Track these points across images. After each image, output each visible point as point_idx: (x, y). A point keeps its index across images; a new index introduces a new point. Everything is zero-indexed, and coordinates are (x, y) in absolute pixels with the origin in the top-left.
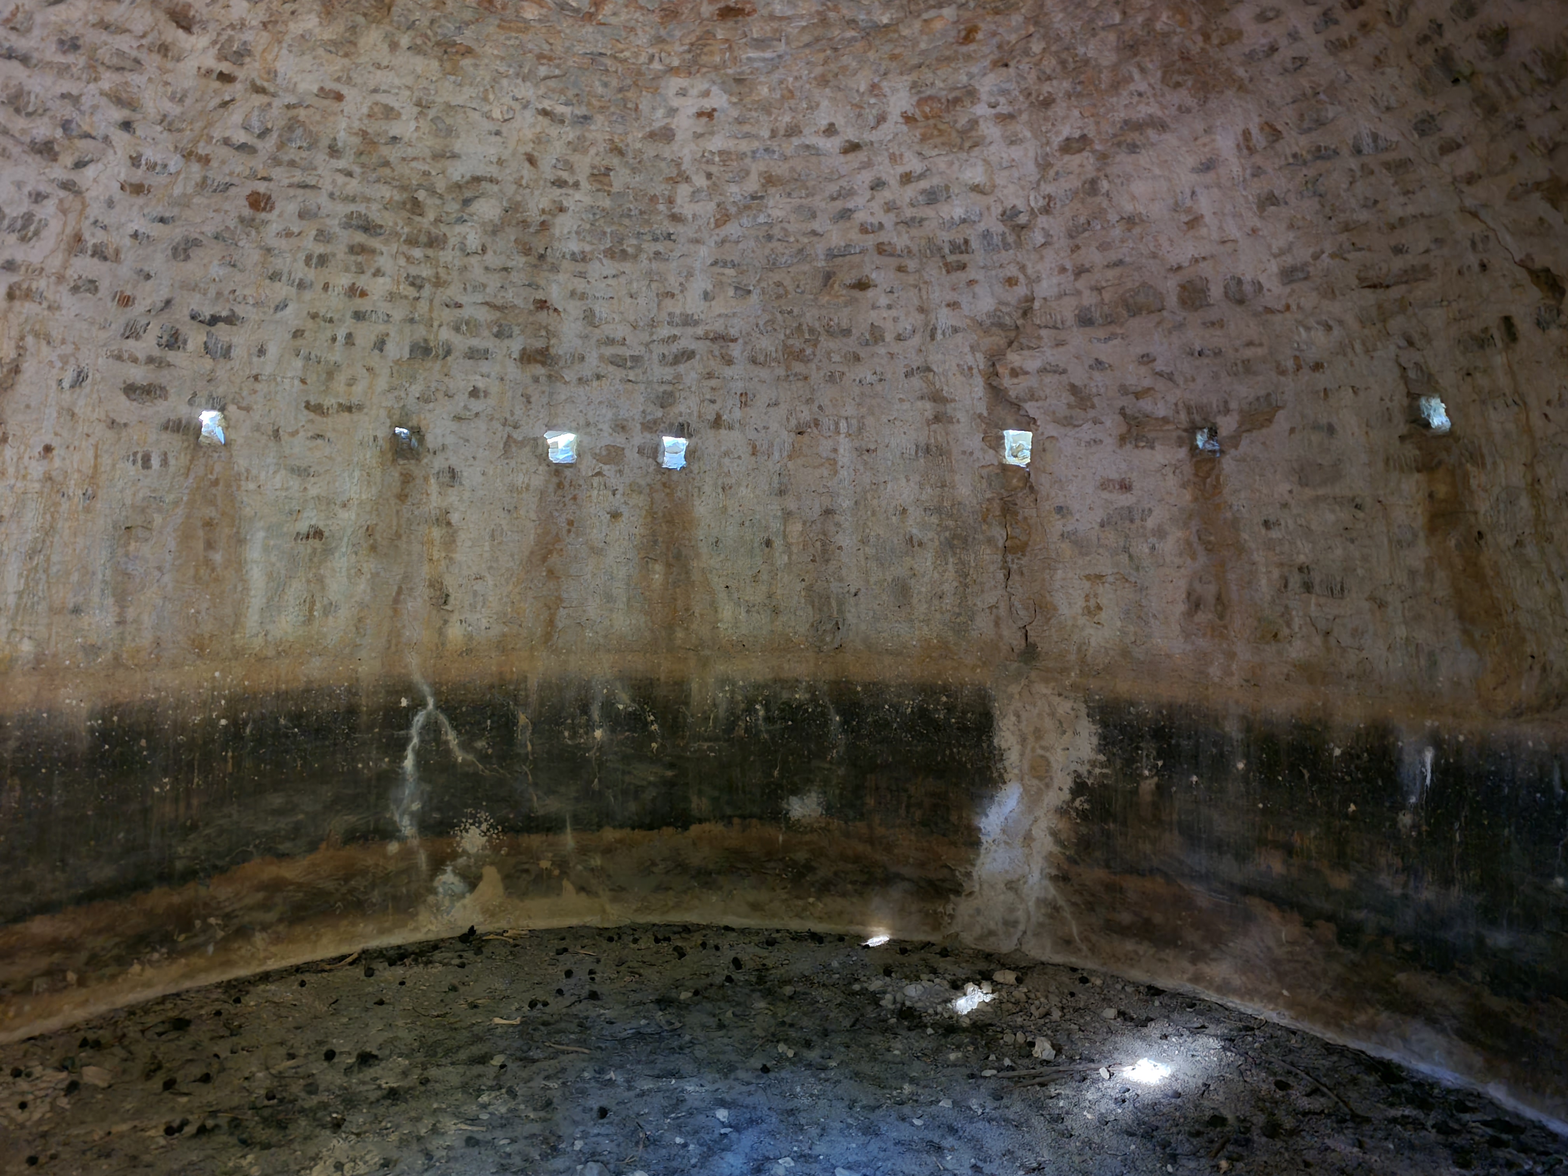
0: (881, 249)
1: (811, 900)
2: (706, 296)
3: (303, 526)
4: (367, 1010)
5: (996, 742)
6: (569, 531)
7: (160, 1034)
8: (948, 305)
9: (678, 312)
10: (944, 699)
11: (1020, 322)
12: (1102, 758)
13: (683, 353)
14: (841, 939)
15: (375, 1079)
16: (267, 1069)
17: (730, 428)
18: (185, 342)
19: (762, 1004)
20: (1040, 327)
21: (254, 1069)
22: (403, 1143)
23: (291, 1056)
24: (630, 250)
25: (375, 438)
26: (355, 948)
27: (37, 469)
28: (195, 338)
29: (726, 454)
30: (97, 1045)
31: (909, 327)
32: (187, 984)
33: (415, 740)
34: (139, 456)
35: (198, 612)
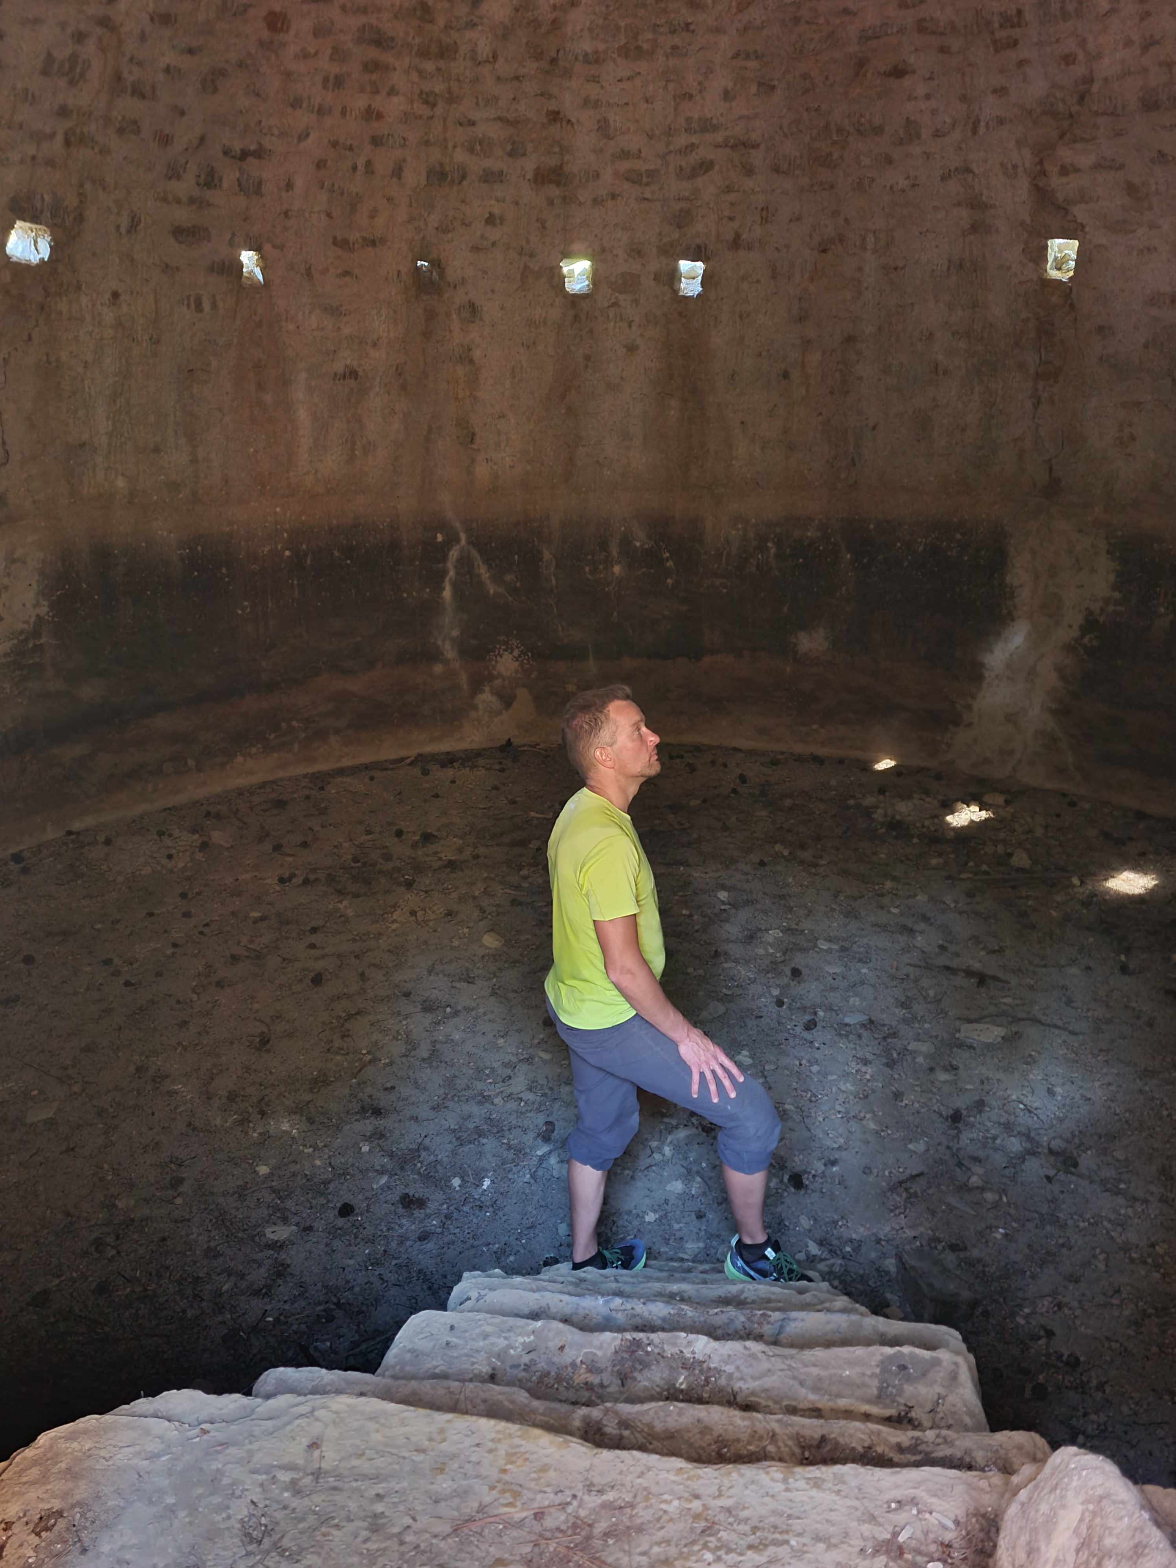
0: (922, 27)
1: (815, 727)
2: (727, 95)
3: (339, 367)
4: (426, 801)
5: (1008, 579)
6: (586, 367)
7: (265, 811)
8: (995, 91)
9: (696, 116)
10: (958, 536)
11: (1075, 109)
12: (1117, 595)
13: (702, 164)
14: (841, 761)
15: (436, 853)
16: (351, 840)
17: (750, 248)
18: (221, 180)
19: (763, 813)
20: (1096, 114)
21: (340, 840)
22: (461, 900)
23: (369, 832)
24: (646, 46)
25: (399, 272)
26: (413, 752)
27: (109, 316)
28: (230, 175)
29: (744, 278)
30: (218, 816)
31: (948, 120)
32: (281, 774)
33: (452, 573)
34: (192, 299)
35: (256, 451)
